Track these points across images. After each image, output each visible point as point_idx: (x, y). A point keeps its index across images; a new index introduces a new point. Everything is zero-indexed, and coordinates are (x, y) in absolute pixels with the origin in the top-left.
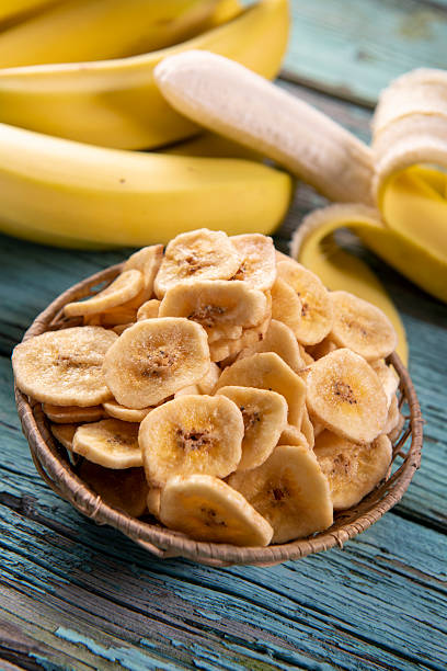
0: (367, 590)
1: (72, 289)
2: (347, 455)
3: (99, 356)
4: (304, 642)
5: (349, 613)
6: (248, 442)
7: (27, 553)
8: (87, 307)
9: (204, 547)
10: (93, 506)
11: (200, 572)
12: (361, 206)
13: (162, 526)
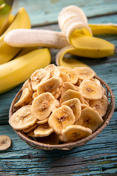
1: (13, 100)
2: (97, 104)
3: (29, 112)
4: (111, 151)
6: (75, 113)
7: (37, 166)
8: (20, 103)
9: (78, 142)
10: (48, 147)
11: (79, 149)
12: (67, 46)
13: (66, 143)
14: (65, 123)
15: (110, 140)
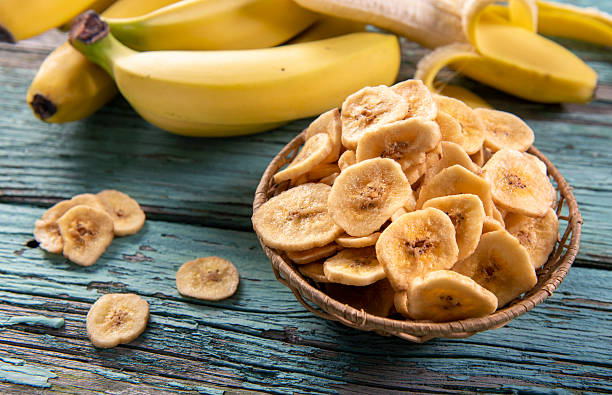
0: (567, 326)
1: (273, 161)
2: (526, 229)
3: (320, 205)
4: (537, 378)
5: (560, 346)
6: (460, 238)
7: (305, 370)
8: (288, 173)
9: (456, 325)
10: (361, 318)
11: (439, 347)
12: (456, 45)
13: (412, 319)
14: (425, 259)
15: (536, 344)
